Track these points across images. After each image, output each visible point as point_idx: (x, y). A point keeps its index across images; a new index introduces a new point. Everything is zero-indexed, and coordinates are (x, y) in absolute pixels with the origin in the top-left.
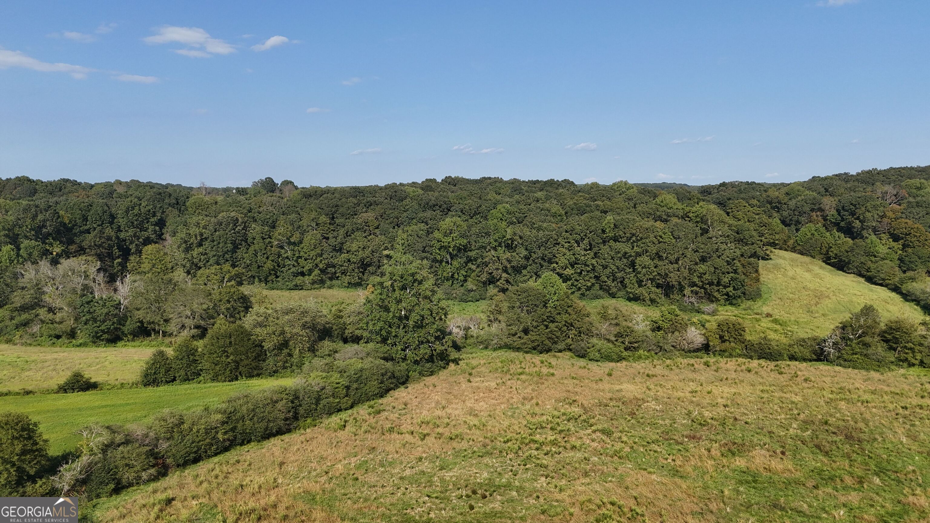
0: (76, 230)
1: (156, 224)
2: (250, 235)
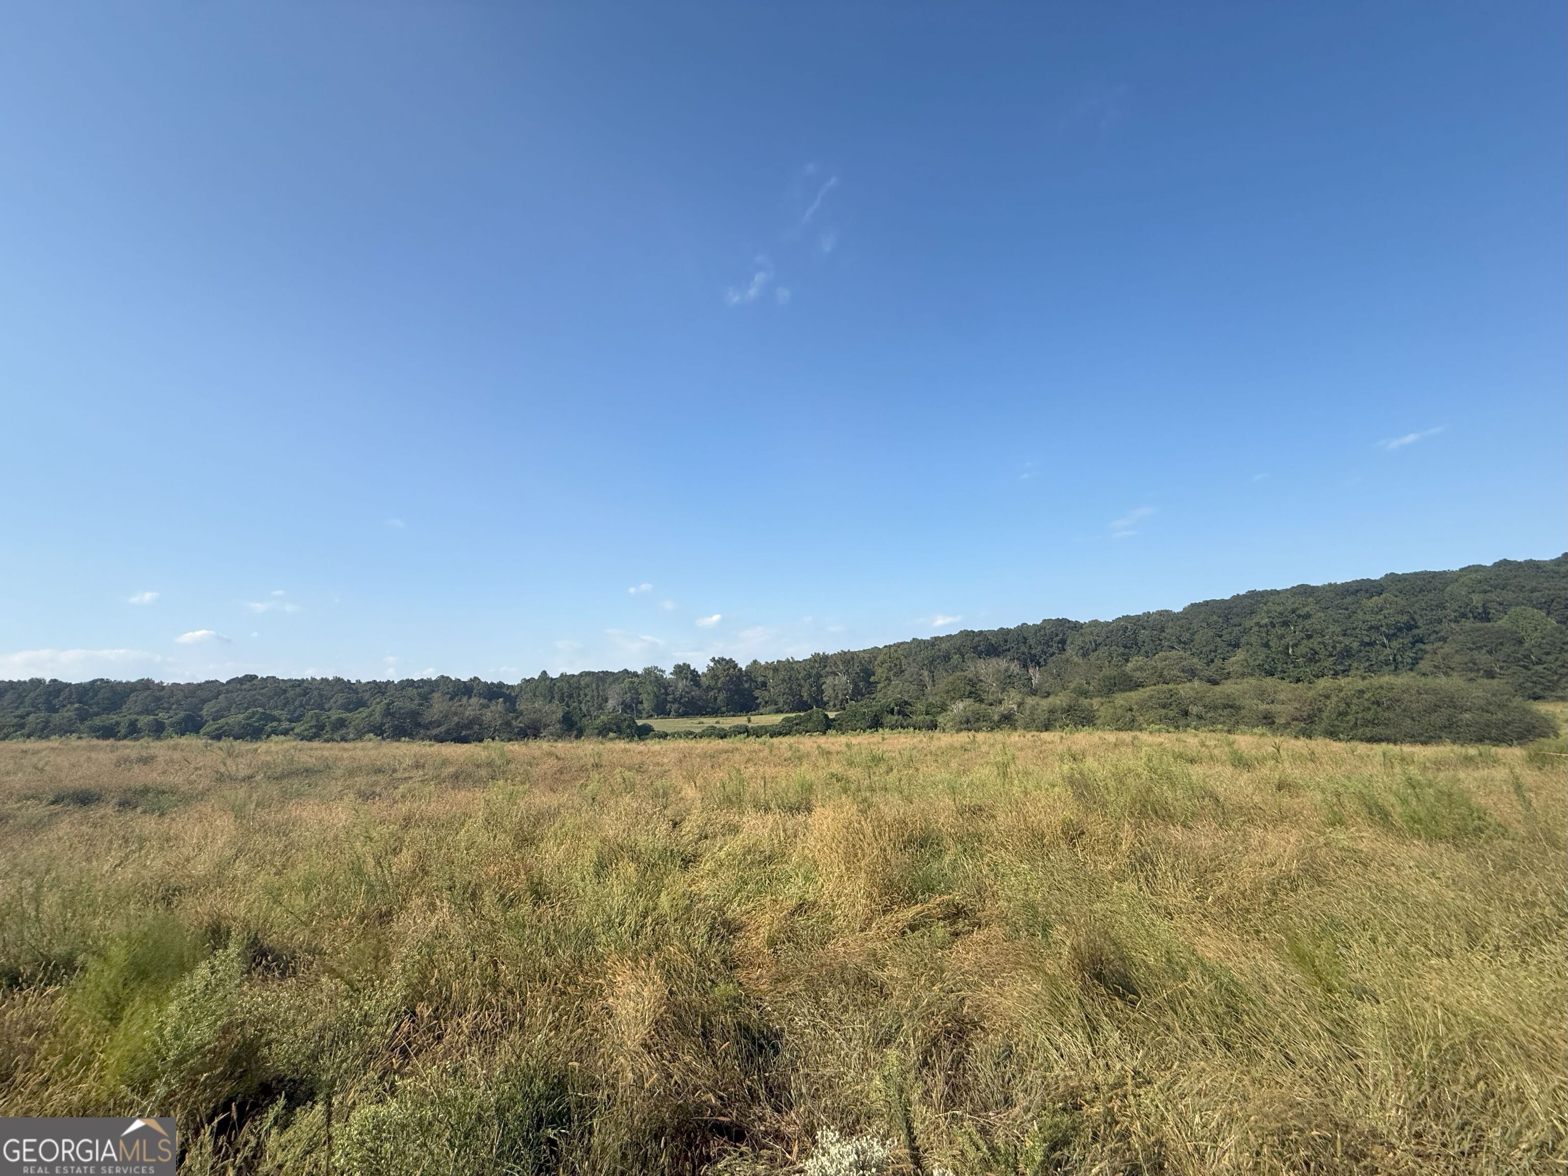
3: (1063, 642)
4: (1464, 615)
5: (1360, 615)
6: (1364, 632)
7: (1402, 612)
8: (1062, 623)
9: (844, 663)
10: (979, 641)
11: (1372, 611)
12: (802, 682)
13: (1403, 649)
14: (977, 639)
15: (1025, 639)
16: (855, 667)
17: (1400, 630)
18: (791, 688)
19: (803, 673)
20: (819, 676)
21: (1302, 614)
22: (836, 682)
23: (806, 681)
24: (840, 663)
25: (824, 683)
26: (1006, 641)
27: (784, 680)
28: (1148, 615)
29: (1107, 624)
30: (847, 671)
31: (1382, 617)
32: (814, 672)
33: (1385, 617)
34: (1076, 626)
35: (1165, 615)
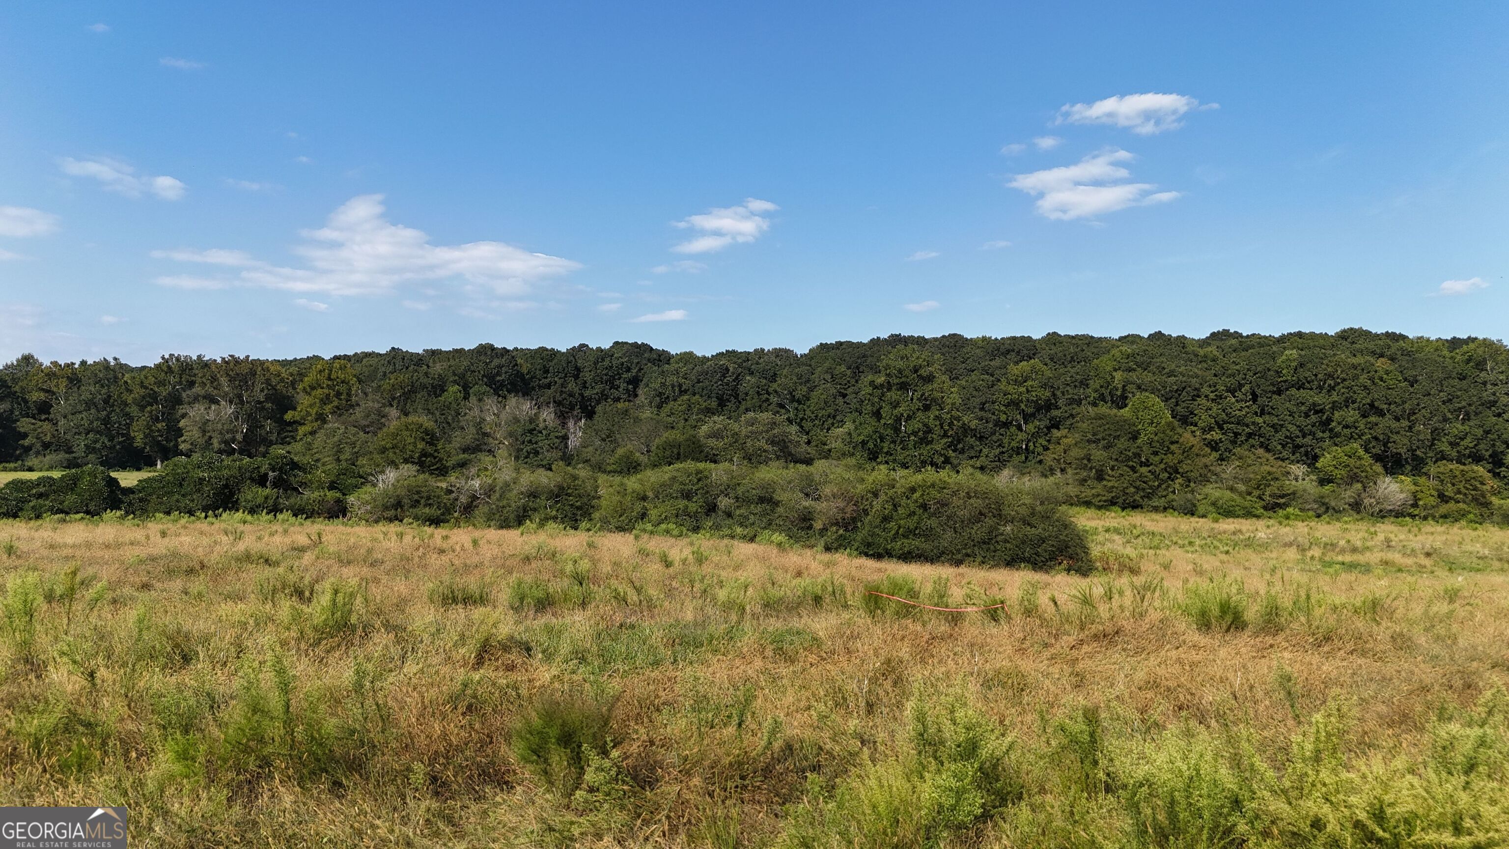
0: (534, 384)
1: (629, 382)
2: (741, 388)
3: (635, 382)
4: (1102, 398)
5: (1003, 385)
6: (1003, 408)
7: (1044, 386)
8: (641, 350)
9: (231, 380)
10: (500, 367)
11: (1016, 380)
12: (134, 410)
13: (1035, 435)
14: (496, 362)
15: (578, 369)
16: (258, 388)
17: (1039, 409)
18: (106, 421)
19: (138, 392)
20: (175, 400)
21: (924, 374)
22: (212, 416)
23: (142, 408)
24: (224, 381)
25: (184, 416)
26: (547, 371)
27: (89, 404)
28: (760, 352)
29: (705, 359)
30: (240, 396)
31: (1024, 389)
32: (164, 392)
33: (1028, 391)
34: (662, 358)
35: (783, 354)
